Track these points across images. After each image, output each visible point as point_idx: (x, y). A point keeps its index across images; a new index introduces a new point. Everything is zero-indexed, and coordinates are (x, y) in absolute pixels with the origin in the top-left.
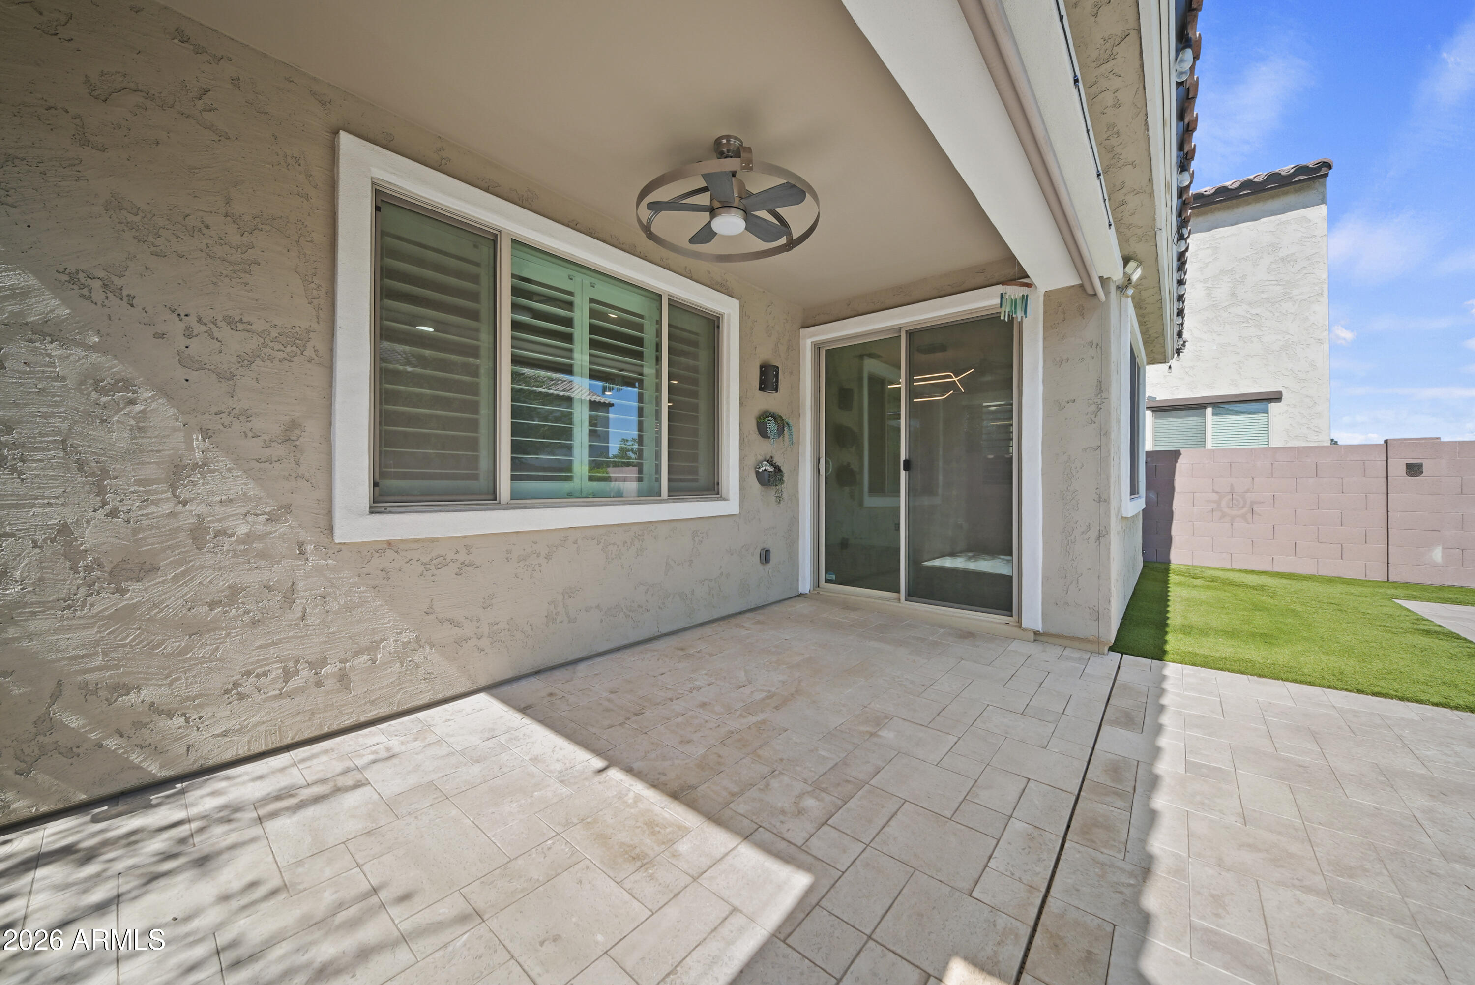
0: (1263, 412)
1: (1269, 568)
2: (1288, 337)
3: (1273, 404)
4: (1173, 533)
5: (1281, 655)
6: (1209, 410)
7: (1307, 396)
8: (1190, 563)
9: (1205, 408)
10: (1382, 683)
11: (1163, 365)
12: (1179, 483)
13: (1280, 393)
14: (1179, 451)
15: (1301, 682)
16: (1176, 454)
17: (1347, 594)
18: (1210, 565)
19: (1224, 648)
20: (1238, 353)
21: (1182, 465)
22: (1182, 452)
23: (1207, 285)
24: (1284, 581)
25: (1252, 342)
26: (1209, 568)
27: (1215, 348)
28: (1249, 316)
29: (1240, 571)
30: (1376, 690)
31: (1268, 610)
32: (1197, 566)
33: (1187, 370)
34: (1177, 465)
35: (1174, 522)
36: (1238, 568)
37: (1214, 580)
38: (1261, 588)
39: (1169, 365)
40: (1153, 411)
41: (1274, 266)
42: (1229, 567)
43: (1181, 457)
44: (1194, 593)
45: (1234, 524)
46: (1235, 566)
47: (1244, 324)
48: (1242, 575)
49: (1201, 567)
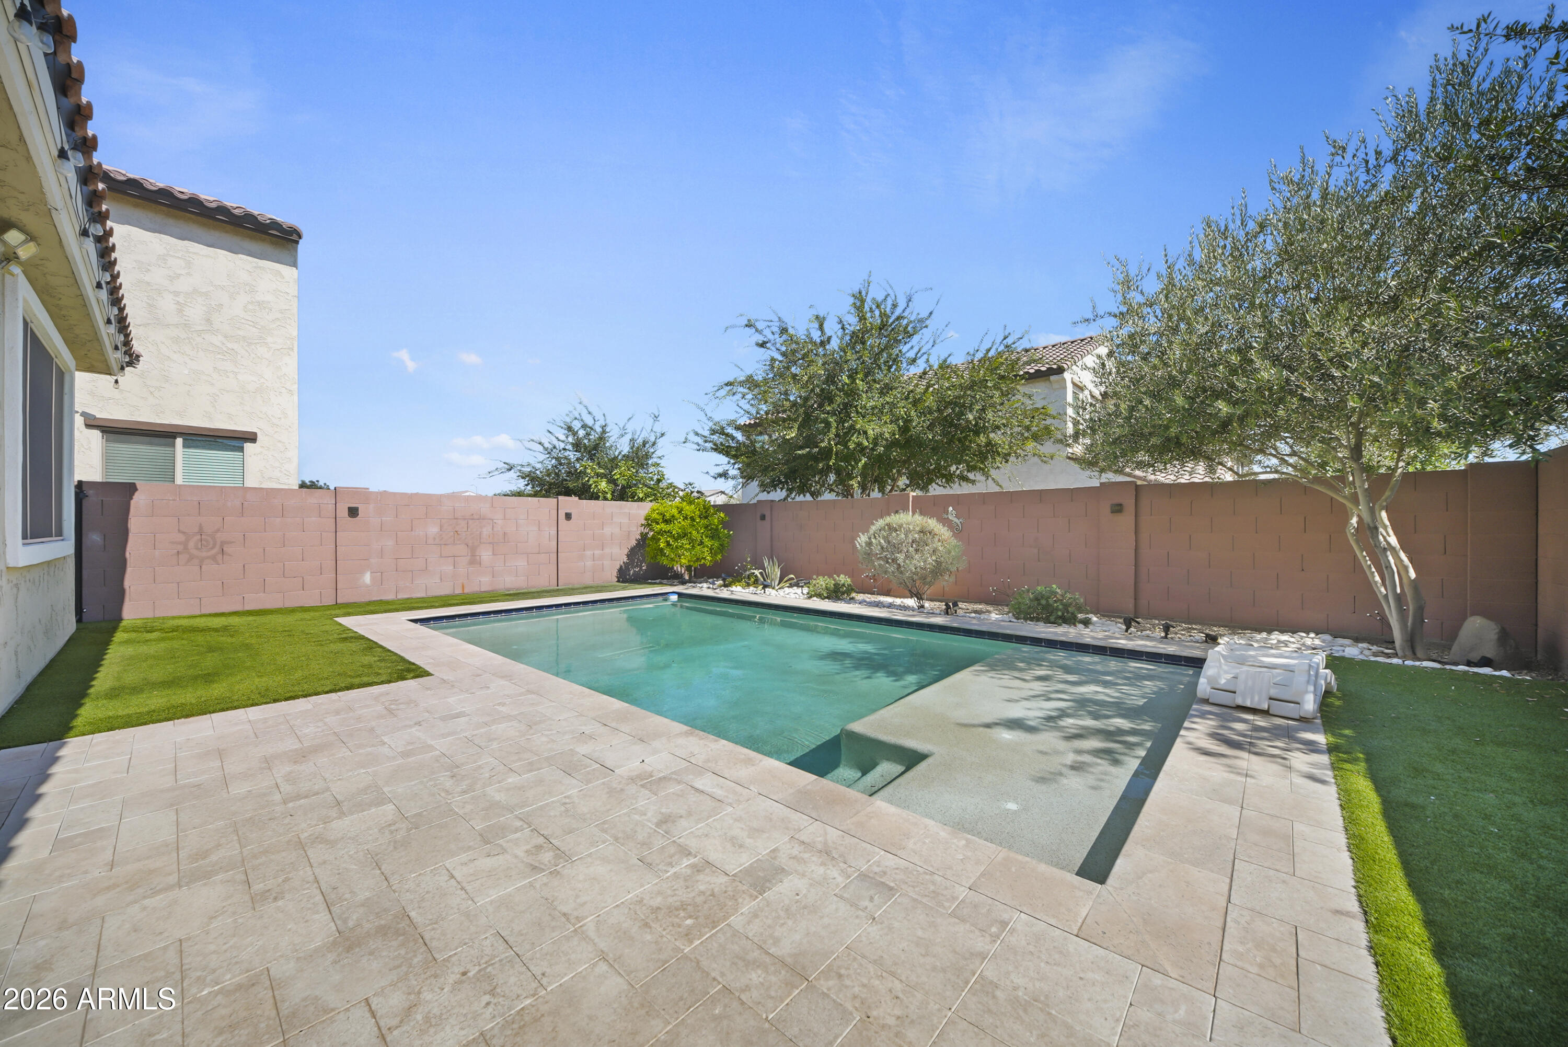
0: (239, 451)
1: (239, 608)
2: (262, 380)
3: (248, 444)
4: (127, 584)
5: (218, 690)
6: (179, 441)
7: (280, 441)
8: (150, 615)
9: (175, 438)
10: (296, 688)
11: (108, 377)
12: (134, 523)
13: (255, 434)
14: (134, 484)
15: (227, 709)
16: (130, 489)
17: (302, 620)
18: (175, 614)
19: (157, 700)
20: (212, 384)
21: (139, 501)
22: (138, 487)
23: (177, 299)
24: (251, 618)
25: (228, 377)
26: (174, 618)
27: (186, 372)
28: (225, 349)
29: (210, 615)
30: (288, 695)
31: (221, 649)
32: (159, 618)
33: (152, 389)
34: (132, 502)
35: (129, 570)
36: (208, 612)
37: (174, 629)
38: (225, 629)
39: (115, 378)
40: (103, 432)
41: (250, 307)
42: (198, 613)
43: (137, 494)
44: (144, 649)
45: (203, 567)
46: (204, 611)
47: (219, 356)
48: (210, 619)
49: (164, 618)
